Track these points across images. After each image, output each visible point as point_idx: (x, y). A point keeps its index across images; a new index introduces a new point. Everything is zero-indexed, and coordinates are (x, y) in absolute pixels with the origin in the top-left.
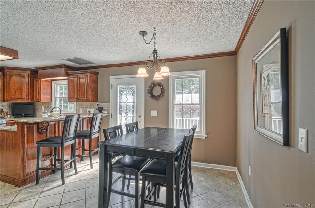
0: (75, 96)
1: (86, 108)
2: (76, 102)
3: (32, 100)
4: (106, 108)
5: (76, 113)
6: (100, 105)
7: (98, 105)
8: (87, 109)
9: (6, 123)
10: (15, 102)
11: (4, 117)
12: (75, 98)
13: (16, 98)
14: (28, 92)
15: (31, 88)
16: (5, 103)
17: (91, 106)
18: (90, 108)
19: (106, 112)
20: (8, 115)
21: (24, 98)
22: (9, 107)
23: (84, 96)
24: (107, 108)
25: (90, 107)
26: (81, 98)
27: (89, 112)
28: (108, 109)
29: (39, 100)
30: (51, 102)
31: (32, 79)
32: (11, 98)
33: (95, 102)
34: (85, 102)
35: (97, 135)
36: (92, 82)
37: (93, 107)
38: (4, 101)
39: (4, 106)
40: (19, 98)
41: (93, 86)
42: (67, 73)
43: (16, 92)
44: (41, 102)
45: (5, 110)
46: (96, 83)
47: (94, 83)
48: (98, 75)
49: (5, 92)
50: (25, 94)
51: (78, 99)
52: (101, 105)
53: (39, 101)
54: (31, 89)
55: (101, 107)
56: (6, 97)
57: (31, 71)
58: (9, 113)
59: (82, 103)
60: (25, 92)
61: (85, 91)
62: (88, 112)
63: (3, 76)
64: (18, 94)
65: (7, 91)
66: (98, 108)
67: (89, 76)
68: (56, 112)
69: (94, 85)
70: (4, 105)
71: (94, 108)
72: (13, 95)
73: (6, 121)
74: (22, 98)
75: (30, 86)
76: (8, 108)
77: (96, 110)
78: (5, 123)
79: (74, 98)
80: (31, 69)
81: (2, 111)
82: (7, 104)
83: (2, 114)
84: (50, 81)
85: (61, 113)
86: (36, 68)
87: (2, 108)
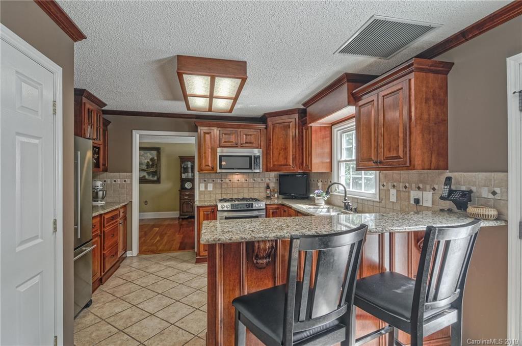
0: (372, 155)
1: (406, 187)
2: (378, 172)
3: (301, 167)
4: (485, 193)
5: (378, 200)
6: (458, 183)
7: (449, 180)
8: (409, 192)
9: (266, 207)
11: (270, 197)
12: (373, 158)
13: (279, 165)
14: (295, 153)
15: (299, 145)
16: (273, 175)
17: (421, 182)
18: (419, 188)
19: (493, 212)
20: (275, 193)
21: (290, 165)
22: (276, 180)
23: (398, 152)
24: (494, 193)
25: (421, 186)
26: (387, 158)
27: (417, 201)
28: (497, 197)
29: (310, 167)
30: (331, 171)
31: (301, 127)
32: (274, 165)
33: (437, 168)
34: (402, 172)
35: (450, 318)
36: (427, 100)
37: (428, 187)
40: (284, 166)
41: (429, 115)
42: (353, 95)
43: (279, 154)
44: (313, 172)
45: (272, 185)
46: (442, 103)
47: (431, 102)
48: (447, 73)
49: (268, 156)
50: (291, 157)
51: (381, 162)
52: (463, 180)
53: (310, 169)
54: (299, 148)
55: (464, 188)
56: (268, 164)
57: (298, 113)
58: (276, 190)
59: (395, 174)
60: (291, 153)
61: (401, 135)
62: (412, 202)
64: (282, 159)
65: (270, 154)
66: (451, 192)
67: (413, 81)
68: (339, 193)
69: (432, 112)
70: (271, 176)
71: (434, 189)
72: (276, 161)
73: (266, 205)
74: (287, 165)
75: (297, 142)
76: (275, 183)
77: (442, 198)
79: (370, 160)
80: (299, 109)
81: (268, 187)
82: (275, 175)
83: (268, 192)
84: (328, 127)
85: (345, 196)
86: (304, 105)
87: (269, 181)
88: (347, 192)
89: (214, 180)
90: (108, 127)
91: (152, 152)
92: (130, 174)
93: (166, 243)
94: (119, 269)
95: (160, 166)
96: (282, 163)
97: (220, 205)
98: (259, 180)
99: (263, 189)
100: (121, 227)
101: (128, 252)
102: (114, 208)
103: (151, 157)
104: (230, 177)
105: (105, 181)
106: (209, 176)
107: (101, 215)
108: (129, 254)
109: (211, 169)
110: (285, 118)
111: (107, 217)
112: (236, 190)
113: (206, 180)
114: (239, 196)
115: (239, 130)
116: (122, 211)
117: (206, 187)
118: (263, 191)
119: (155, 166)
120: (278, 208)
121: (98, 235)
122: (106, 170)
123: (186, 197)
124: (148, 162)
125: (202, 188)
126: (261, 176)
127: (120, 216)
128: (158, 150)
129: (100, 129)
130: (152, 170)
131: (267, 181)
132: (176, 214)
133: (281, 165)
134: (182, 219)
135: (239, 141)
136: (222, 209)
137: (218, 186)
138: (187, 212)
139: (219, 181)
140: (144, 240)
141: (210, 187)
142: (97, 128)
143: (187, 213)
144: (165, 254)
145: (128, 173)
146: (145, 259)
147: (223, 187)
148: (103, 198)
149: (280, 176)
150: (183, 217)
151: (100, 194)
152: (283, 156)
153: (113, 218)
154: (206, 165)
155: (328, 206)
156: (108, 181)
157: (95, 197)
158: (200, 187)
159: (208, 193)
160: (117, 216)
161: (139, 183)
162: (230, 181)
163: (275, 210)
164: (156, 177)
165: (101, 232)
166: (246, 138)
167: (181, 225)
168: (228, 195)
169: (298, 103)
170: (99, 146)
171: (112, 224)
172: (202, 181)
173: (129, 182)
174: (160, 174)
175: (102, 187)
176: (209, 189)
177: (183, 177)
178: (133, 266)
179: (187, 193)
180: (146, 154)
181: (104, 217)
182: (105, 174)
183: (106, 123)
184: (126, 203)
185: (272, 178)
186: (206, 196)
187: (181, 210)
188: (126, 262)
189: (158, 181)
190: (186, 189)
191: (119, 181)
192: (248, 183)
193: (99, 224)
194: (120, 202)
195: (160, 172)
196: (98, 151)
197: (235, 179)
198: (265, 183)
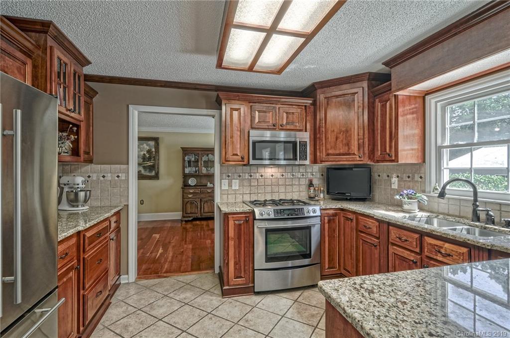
3: (372, 157)
10: (334, 163)
11: (314, 198)
13: (337, 155)
14: (362, 137)
16: (316, 167)
20: (321, 192)
21: (354, 154)
22: (322, 175)
29: (393, 156)
30: (424, 161)
31: (372, 100)
32: (328, 155)
38: (314, 163)
39: (314, 173)
40: (344, 155)
43: (337, 138)
44: (399, 162)
45: (315, 182)
49: (318, 142)
50: (356, 143)
53: (393, 158)
56: (318, 154)
57: (369, 79)
58: (322, 189)
60: (356, 137)
63: (313, 107)
64: (341, 145)
65: (320, 139)
70: (314, 170)
72: (332, 148)
73: (320, 210)
74: (350, 154)
76: (320, 178)
78: (320, 214)
80: (370, 74)
81: (311, 184)
82: (319, 168)
83: (312, 191)
84: (419, 97)
85: (476, 200)
86: (387, 64)
87: (311, 176)
88: (479, 195)
89: (241, 174)
90: (94, 99)
91: (150, 142)
92: (124, 166)
93: (173, 257)
94: (109, 311)
95: (159, 159)
96: (341, 151)
97: (257, 211)
98: (299, 175)
99: (304, 187)
100: (112, 245)
101: (121, 277)
102: (102, 218)
103: (148, 148)
104: (261, 170)
105: (89, 177)
106: (234, 169)
107: (79, 233)
108: (124, 279)
109: (240, 159)
110: (347, 89)
111: (88, 234)
112: (269, 189)
113: (230, 175)
114: (274, 196)
115: (278, 106)
116: (113, 219)
117: (230, 185)
118: (305, 190)
119: (153, 159)
120: (335, 215)
121: (73, 269)
122: (90, 161)
123: (190, 196)
124: (144, 154)
125: (225, 187)
126: (301, 170)
127: (110, 228)
128: (156, 140)
129: (79, 97)
130: (149, 164)
131: (310, 176)
132: (178, 215)
133: (339, 154)
134: (186, 221)
135: (277, 121)
136: (261, 217)
137: (246, 183)
138: (191, 213)
139: (247, 176)
140: (142, 253)
141: (236, 184)
142: (75, 94)
143: (190, 215)
144: (176, 277)
145: (122, 166)
146: (147, 288)
147: (252, 184)
148: (85, 201)
149: (329, 169)
150: (187, 219)
151: (82, 195)
152: (342, 141)
153: (99, 234)
154: (234, 155)
155: (428, 214)
156: (94, 177)
157: (74, 201)
158: (223, 185)
159: (233, 192)
160: (106, 229)
161: (138, 179)
162: (262, 176)
163: (332, 218)
164: (154, 172)
165: (79, 261)
166: (287, 118)
167: (185, 229)
168: (259, 195)
169: (377, 62)
170: (78, 123)
171: (100, 243)
172: (224, 176)
173: (123, 178)
174: (158, 168)
175: (84, 186)
176: (233, 188)
177: (186, 172)
178: (130, 301)
179: (191, 191)
180: (142, 144)
181: (84, 236)
182: (89, 167)
183: (91, 94)
184: (119, 208)
185: (315, 172)
186: (229, 196)
187: (184, 209)
188: (120, 294)
189: (156, 177)
190: (190, 186)
191: (109, 177)
192: (285, 178)
193: (75, 249)
194: (111, 207)
195: (158, 165)
196: (77, 131)
197: (268, 174)
198: (307, 179)
